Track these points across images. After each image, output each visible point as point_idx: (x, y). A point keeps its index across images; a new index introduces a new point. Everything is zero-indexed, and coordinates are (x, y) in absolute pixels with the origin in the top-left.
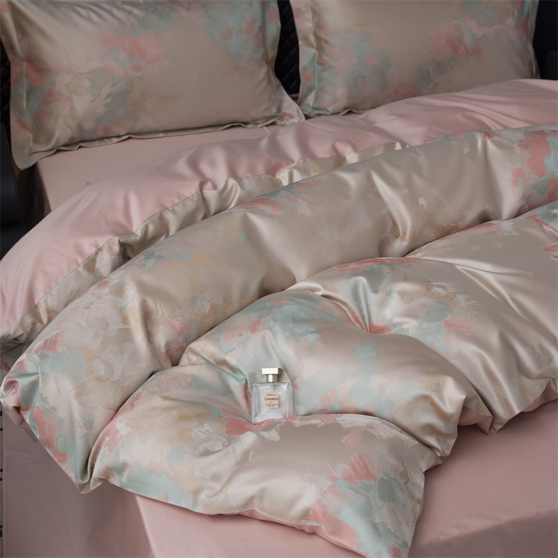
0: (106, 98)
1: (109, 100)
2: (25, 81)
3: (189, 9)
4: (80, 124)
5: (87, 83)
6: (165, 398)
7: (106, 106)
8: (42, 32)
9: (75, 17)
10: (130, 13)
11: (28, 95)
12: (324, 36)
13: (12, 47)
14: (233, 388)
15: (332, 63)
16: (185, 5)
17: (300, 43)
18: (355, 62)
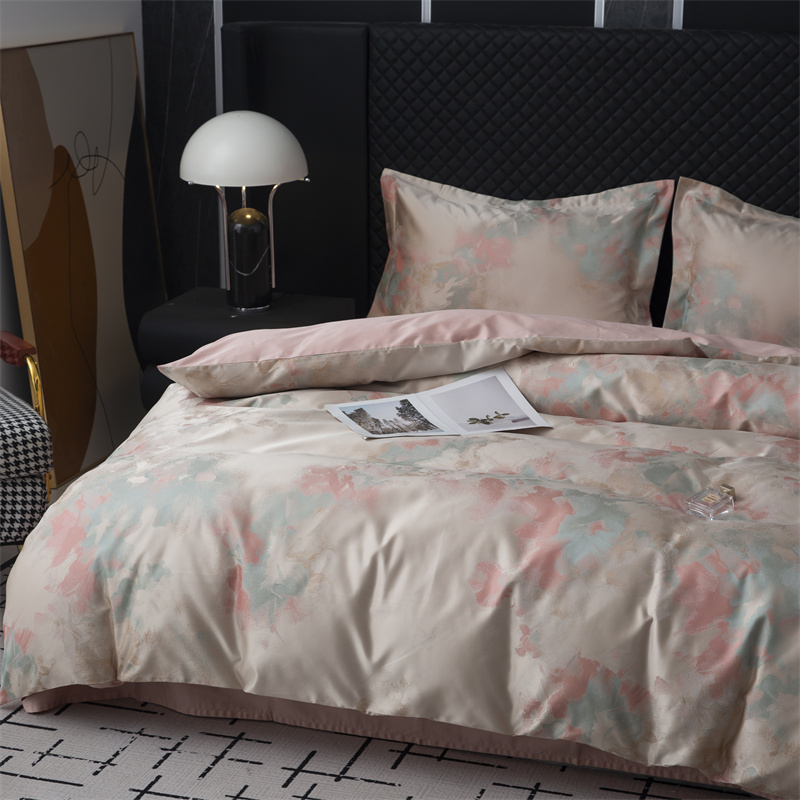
0: (449, 291)
1: (451, 294)
2: (393, 267)
3: (553, 221)
5: (435, 274)
8: (412, 222)
9: (444, 211)
10: (495, 216)
11: (391, 280)
13: (392, 234)
15: (696, 301)
16: (553, 217)
17: (674, 276)
18: (716, 301)
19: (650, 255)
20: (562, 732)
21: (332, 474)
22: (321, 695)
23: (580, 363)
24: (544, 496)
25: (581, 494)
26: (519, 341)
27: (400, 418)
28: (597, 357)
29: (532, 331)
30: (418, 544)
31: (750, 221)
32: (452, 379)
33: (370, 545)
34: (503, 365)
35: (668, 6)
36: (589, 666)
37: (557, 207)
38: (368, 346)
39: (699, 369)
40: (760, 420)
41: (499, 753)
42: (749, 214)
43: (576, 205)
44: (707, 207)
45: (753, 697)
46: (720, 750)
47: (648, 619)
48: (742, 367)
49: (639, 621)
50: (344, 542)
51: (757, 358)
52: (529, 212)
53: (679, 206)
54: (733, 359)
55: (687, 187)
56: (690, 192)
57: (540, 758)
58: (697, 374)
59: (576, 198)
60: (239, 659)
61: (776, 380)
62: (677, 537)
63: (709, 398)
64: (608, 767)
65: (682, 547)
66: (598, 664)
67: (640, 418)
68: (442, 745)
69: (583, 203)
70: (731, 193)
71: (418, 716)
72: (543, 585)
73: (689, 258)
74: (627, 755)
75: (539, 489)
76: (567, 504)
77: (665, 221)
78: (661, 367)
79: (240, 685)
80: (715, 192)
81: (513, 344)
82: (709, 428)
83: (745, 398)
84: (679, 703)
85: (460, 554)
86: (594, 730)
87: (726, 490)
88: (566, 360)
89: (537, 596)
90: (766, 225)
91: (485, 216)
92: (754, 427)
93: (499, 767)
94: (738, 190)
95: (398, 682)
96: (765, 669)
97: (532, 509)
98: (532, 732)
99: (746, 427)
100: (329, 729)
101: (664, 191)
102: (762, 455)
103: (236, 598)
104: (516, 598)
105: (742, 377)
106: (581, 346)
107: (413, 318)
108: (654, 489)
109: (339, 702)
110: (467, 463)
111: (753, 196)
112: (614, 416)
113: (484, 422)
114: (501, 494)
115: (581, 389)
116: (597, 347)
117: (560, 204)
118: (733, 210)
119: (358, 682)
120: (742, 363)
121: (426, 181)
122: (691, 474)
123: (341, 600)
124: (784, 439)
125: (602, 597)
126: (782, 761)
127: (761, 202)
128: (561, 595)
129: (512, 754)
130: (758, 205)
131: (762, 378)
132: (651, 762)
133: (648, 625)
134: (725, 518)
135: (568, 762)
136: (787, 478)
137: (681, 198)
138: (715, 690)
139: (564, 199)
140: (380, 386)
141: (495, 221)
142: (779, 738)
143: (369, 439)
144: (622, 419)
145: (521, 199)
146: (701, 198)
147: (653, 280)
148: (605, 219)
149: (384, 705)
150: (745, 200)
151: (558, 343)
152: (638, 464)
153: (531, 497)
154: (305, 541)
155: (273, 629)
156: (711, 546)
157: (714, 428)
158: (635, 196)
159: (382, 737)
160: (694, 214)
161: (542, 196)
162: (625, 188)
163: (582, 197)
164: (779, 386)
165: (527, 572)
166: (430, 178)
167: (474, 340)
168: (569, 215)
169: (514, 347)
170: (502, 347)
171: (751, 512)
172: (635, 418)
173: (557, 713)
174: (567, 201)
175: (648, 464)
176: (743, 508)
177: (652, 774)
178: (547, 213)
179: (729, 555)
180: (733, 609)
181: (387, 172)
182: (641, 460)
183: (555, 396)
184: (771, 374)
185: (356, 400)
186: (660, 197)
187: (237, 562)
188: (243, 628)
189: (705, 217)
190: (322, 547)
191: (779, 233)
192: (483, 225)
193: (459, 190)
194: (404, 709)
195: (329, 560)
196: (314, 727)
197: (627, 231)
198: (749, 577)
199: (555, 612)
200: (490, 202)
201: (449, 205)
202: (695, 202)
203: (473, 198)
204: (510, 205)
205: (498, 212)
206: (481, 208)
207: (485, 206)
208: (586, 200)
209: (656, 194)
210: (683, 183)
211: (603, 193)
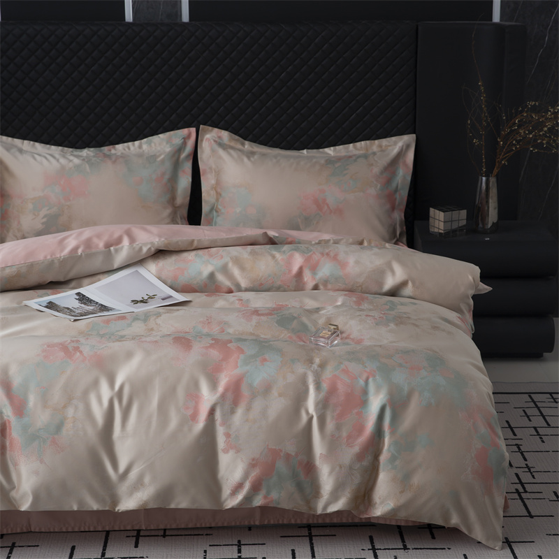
0: (43, 218)
1: (45, 220)
3: (114, 162)
5: (30, 206)
7: (43, 224)
9: (32, 160)
10: (71, 161)
16: (114, 159)
17: (203, 195)
18: (238, 210)
19: (185, 181)
20: (258, 501)
21: (64, 348)
22: (81, 503)
23: (196, 255)
24: (221, 344)
25: (245, 340)
26: (152, 243)
27: (83, 305)
28: (207, 250)
29: (160, 236)
30: (140, 388)
31: (253, 153)
32: (106, 275)
33: (106, 392)
34: (141, 262)
35: (177, 5)
36: (275, 454)
37: (113, 151)
38: (46, 257)
39: (279, 252)
40: (326, 282)
41: (203, 526)
42: (251, 149)
43: (127, 150)
44: (221, 145)
45: (384, 458)
46: (364, 496)
47: (310, 416)
48: (307, 248)
49: (304, 418)
50: (86, 393)
51: (311, 242)
52: (94, 156)
53: (201, 145)
54: (296, 244)
55: (206, 132)
56: (208, 136)
57: (233, 524)
58: (278, 255)
59: (126, 144)
60: (14, 488)
61: (332, 254)
62: (317, 361)
63: (290, 271)
64: (281, 522)
65: (322, 366)
66: (281, 451)
67: (243, 289)
68: (162, 527)
69: (132, 148)
70: (235, 134)
71: (155, 507)
72: (235, 403)
73: (213, 182)
74: (304, 509)
75: (216, 340)
76: (239, 347)
77: (192, 157)
78: (253, 253)
79: (15, 506)
80: (225, 135)
81: (149, 246)
82: (291, 291)
83: (314, 269)
84: (338, 469)
85: (173, 390)
86: (280, 496)
87: (332, 327)
88: (185, 255)
89: (233, 412)
90: (264, 155)
91: (62, 161)
92: (321, 287)
93: (207, 535)
94: (240, 132)
95: (139, 484)
96: (390, 438)
97: (215, 354)
98: (238, 504)
99: (316, 288)
100: (76, 530)
101: (189, 136)
102: (339, 303)
103: (8, 444)
104: (218, 415)
105: (309, 254)
106: (195, 244)
107: (71, 235)
108: (286, 332)
109: (95, 506)
110: (152, 329)
111: (251, 136)
112: (225, 290)
113: (142, 301)
114: (191, 346)
115: (200, 273)
116: (206, 244)
117: (115, 150)
118: (239, 146)
119: (109, 490)
120: (306, 246)
121: (10, 139)
122: (305, 320)
123: (92, 434)
124: (347, 293)
125: (277, 405)
126: (408, 495)
127: (256, 140)
128: (248, 409)
129: (213, 525)
130: (255, 142)
131: (322, 254)
132: (319, 511)
133: (311, 419)
134: (337, 345)
135: (252, 523)
136: (367, 316)
137: (202, 140)
138: (360, 457)
139: (117, 146)
140: (55, 285)
141: (71, 165)
142: (404, 481)
143: (75, 320)
144: (230, 291)
145: (85, 148)
146: (217, 140)
147: (189, 198)
148: (152, 158)
149: (128, 503)
150: (245, 139)
151: (180, 243)
152: (270, 317)
153: (212, 346)
154: (57, 396)
155: (42, 461)
156: (341, 363)
157: (295, 291)
158: (169, 141)
159: (117, 529)
160: (213, 151)
161: (99, 144)
162: (161, 136)
163: (130, 144)
164: (335, 258)
165: (223, 396)
166: (13, 136)
167: (120, 246)
168: (123, 156)
169: (150, 248)
170: (141, 249)
171: (353, 340)
172: (239, 289)
173: (256, 488)
174: (120, 147)
175: (276, 316)
176: (346, 338)
177: (311, 522)
178: (109, 156)
179: (354, 367)
180: (364, 403)
182: (270, 314)
183: (183, 280)
184: (327, 251)
185: (41, 297)
186: (187, 141)
187: (5, 417)
188: (16, 465)
189: (221, 152)
190: (69, 399)
191: (274, 160)
192: (63, 168)
193: (37, 144)
194: (146, 503)
195: (76, 408)
196: (64, 530)
197: (168, 166)
198: (371, 380)
199: (247, 420)
200: (62, 151)
201: (32, 155)
202: (213, 142)
203: (49, 149)
204: (78, 152)
205: (71, 158)
206: (57, 156)
207: (60, 154)
208: (134, 145)
209: (184, 138)
210: (203, 129)
211: (145, 140)
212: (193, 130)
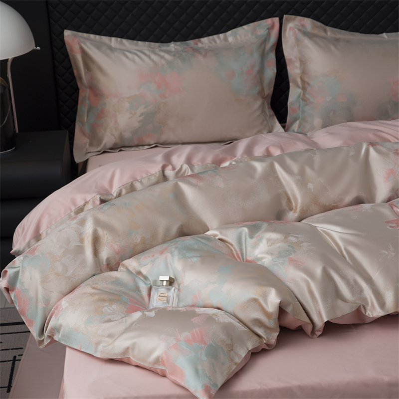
0: (140, 116)
1: (141, 118)
2: (87, 102)
3: (205, 56)
4: (121, 133)
5: (127, 105)
6: (94, 288)
7: (139, 122)
8: (100, 68)
9: (124, 58)
10: (162, 57)
11: (88, 112)
12: (306, 79)
13: (81, 78)
14: (141, 289)
15: (312, 100)
16: (203, 53)
17: (290, 85)
18: (328, 99)
19: (271, 72)
31: (337, 40)
37: (200, 45)
42: (333, 36)
43: (213, 43)
44: (306, 34)
52: (183, 51)
53: (286, 35)
55: (288, 21)
56: (291, 25)
59: (211, 37)
69: (218, 41)
73: (299, 71)
77: (275, 47)
80: (308, 22)
91: (154, 57)
101: (273, 27)
117: (202, 43)
118: (322, 34)
121: (98, 37)
127: (337, 25)
130: (336, 27)
137: (285, 30)
139: (202, 39)
145: (170, 42)
146: (300, 28)
148: (239, 49)
150: (327, 25)
158: (253, 32)
160: (298, 40)
161: (184, 38)
162: (245, 27)
163: (215, 37)
166: (100, 34)
168: (211, 50)
174: (205, 40)
178: (197, 50)
181: (67, 33)
186: (271, 31)
189: (307, 41)
192: (156, 64)
193: (124, 41)
197: (256, 56)
200: (149, 47)
201: (123, 51)
202: (297, 31)
203: (137, 45)
204: (165, 47)
205: (162, 54)
206: (147, 52)
207: (149, 50)
208: (219, 38)
209: (268, 29)
210: (286, 19)
211: (230, 32)
212: (276, 20)
